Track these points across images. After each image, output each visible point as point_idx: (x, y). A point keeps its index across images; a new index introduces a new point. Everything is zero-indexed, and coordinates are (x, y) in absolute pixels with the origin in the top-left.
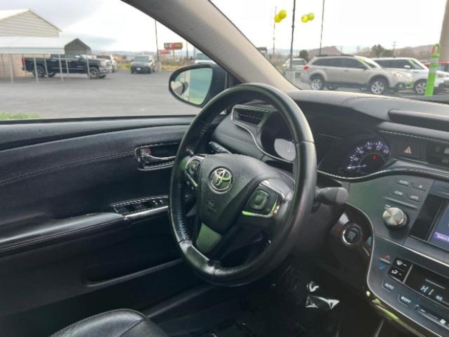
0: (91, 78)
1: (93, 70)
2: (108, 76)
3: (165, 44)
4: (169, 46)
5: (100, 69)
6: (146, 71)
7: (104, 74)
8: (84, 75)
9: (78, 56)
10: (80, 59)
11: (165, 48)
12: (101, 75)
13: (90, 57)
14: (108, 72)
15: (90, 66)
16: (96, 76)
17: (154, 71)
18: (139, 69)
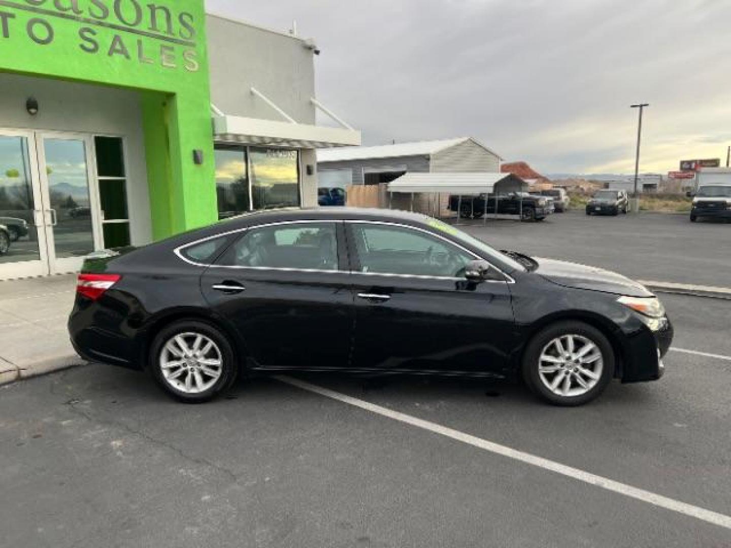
0: (523, 220)
1: (527, 210)
2: (547, 218)
3: (682, 163)
4: (691, 166)
5: (537, 209)
6: (609, 211)
7: (543, 216)
8: (516, 217)
9: (511, 194)
10: (513, 197)
11: (681, 168)
12: (538, 217)
13: (527, 195)
14: (548, 213)
15: (524, 206)
16: (529, 217)
17: (624, 212)
18: (598, 209)
